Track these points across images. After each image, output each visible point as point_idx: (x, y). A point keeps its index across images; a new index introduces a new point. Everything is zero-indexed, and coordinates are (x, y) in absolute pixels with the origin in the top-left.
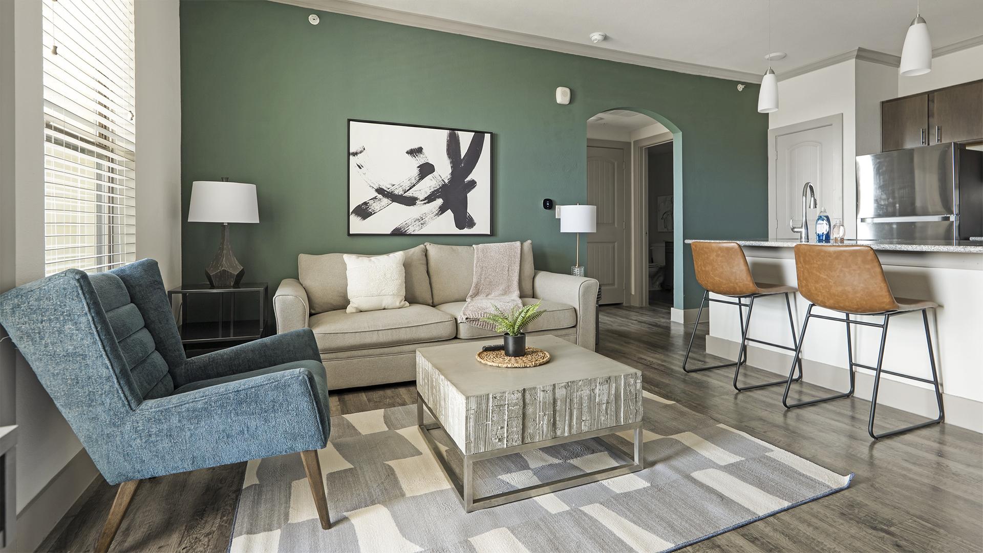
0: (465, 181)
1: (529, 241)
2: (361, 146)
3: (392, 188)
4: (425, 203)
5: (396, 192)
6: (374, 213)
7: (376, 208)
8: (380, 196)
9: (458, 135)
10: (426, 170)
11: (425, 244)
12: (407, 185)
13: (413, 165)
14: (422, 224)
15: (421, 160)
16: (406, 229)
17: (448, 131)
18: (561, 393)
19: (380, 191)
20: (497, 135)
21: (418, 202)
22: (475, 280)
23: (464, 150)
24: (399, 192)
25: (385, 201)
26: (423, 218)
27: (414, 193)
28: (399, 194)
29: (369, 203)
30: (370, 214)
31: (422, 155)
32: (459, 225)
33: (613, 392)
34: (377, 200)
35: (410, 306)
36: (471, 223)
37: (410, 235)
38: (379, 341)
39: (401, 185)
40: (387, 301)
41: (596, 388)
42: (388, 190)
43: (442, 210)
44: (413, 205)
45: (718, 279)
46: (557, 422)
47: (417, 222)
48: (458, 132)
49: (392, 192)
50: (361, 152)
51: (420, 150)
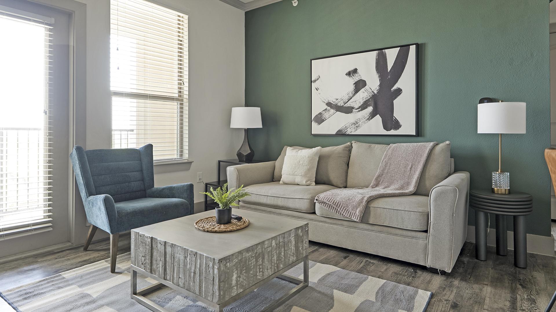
0: (392, 90)
1: (448, 142)
2: (317, 75)
3: (337, 101)
4: (359, 111)
5: (339, 104)
6: (325, 120)
7: (327, 116)
8: (329, 108)
9: (385, 54)
10: (360, 85)
11: (352, 142)
12: (346, 98)
13: (351, 82)
14: (357, 127)
15: (356, 78)
16: (346, 131)
17: (377, 51)
19: (329, 104)
21: (354, 110)
23: (390, 64)
24: (341, 104)
25: (332, 111)
26: (358, 122)
27: (351, 104)
28: (341, 105)
29: (322, 113)
30: (323, 121)
31: (357, 75)
32: (386, 128)
33: (198, 266)
34: (327, 111)
35: (315, 185)
36: (397, 125)
37: (349, 135)
39: (342, 98)
40: (298, 180)
42: (334, 103)
43: (373, 115)
44: (350, 113)
47: (353, 125)
48: (385, 50)
49: (336, 104)
50: (318, 79)
51: (355, 71)
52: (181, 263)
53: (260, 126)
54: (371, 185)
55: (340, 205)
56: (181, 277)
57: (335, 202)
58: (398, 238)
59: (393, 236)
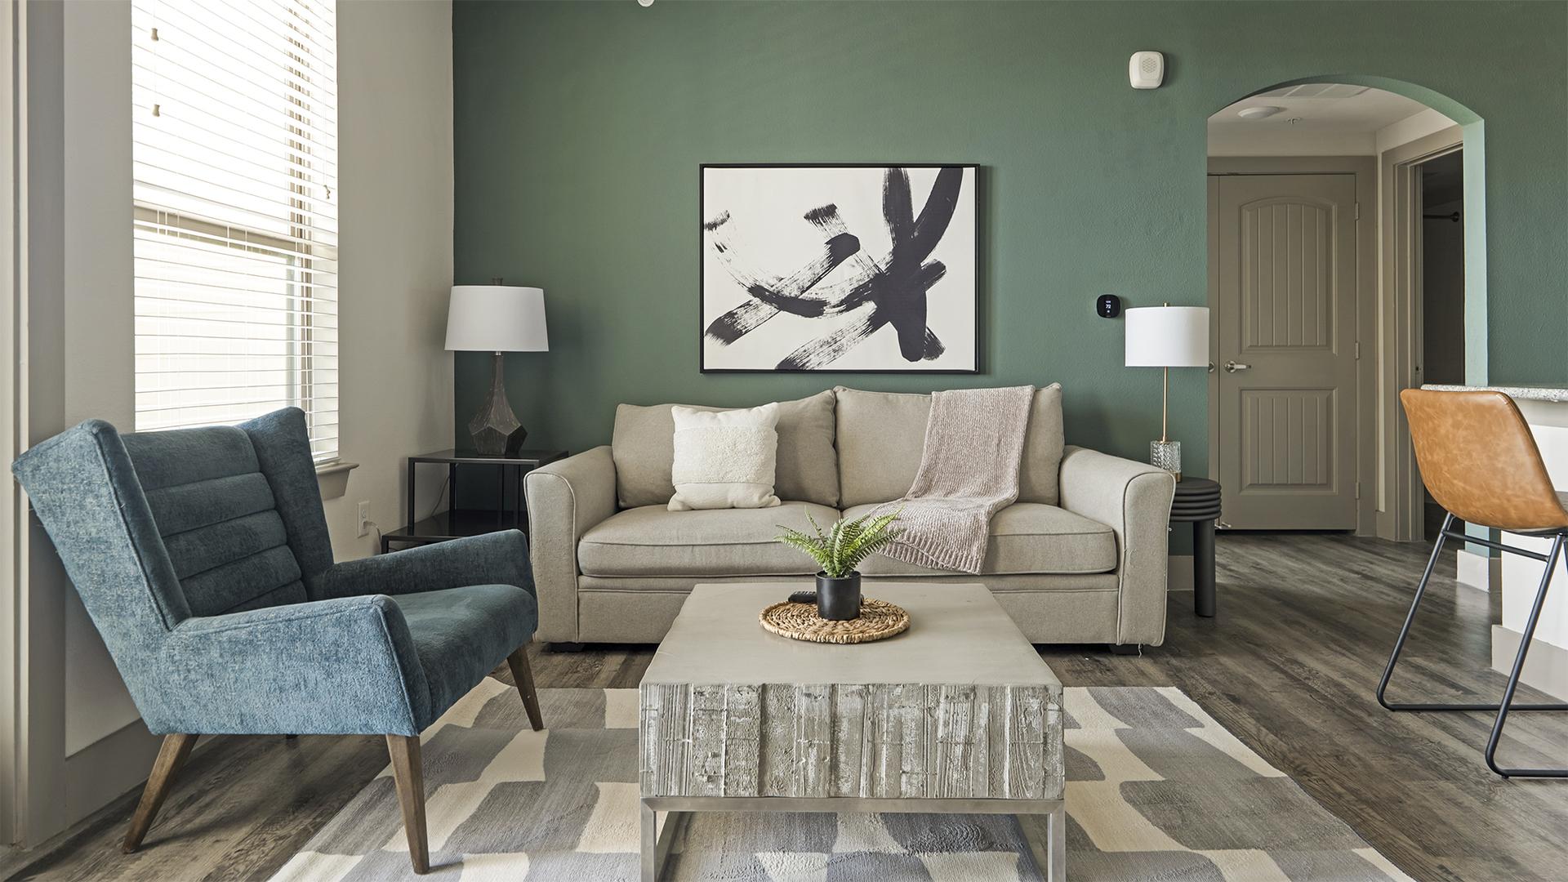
0: (922, 264)
1: (1056, 386)
2: (724, 210)
3: (779, 284)
4: (841, 312)
5: (786, 293)
6: (746, 332)
7: (750, 322)
8: (756, 301)
9: (907, 178)
10: (843, 247)
11: (836, 389)
12: (806, 277)
13: (818, 239)
14: (835, 351)
15: (833, 229)
16: (805, 361)
17: (887, 169)
18: (848, 706)
19: (756, 290)
20: (991, 168)
21: (827, 309)
22: (924, 463)
23: (918, 205)
24: (791, 291)
25: (767, 309)
26: (838, 339)
27: (820, 292)
28: (793, 295)
29: (736, 313)
30: (739, 334)
31: (834, 221)
32: (910, 353)
33: (983, 722)
34: (752, 307)
35: (781, 505)
36: (934, 349)
37: (812, 372)
38: (693, 564)
39: (796, 278)
40: (736, 494)
41: (938, 706)
42: (771, 289)
43: (875, 323)
44: (818, 316)
45: (1461, 484)
46: (842, 766)
47: (825, 347)
48: (907, 169)
49: (779, 292)
50: (723, 222)
51: (830, 211)
52: (906, 732)
53: (545, 345)
54: (912, 491)
55: (926, 542)
56: (907, 768)
57: (912, 535)
58: (1057, 595)
59: (1047, 594)
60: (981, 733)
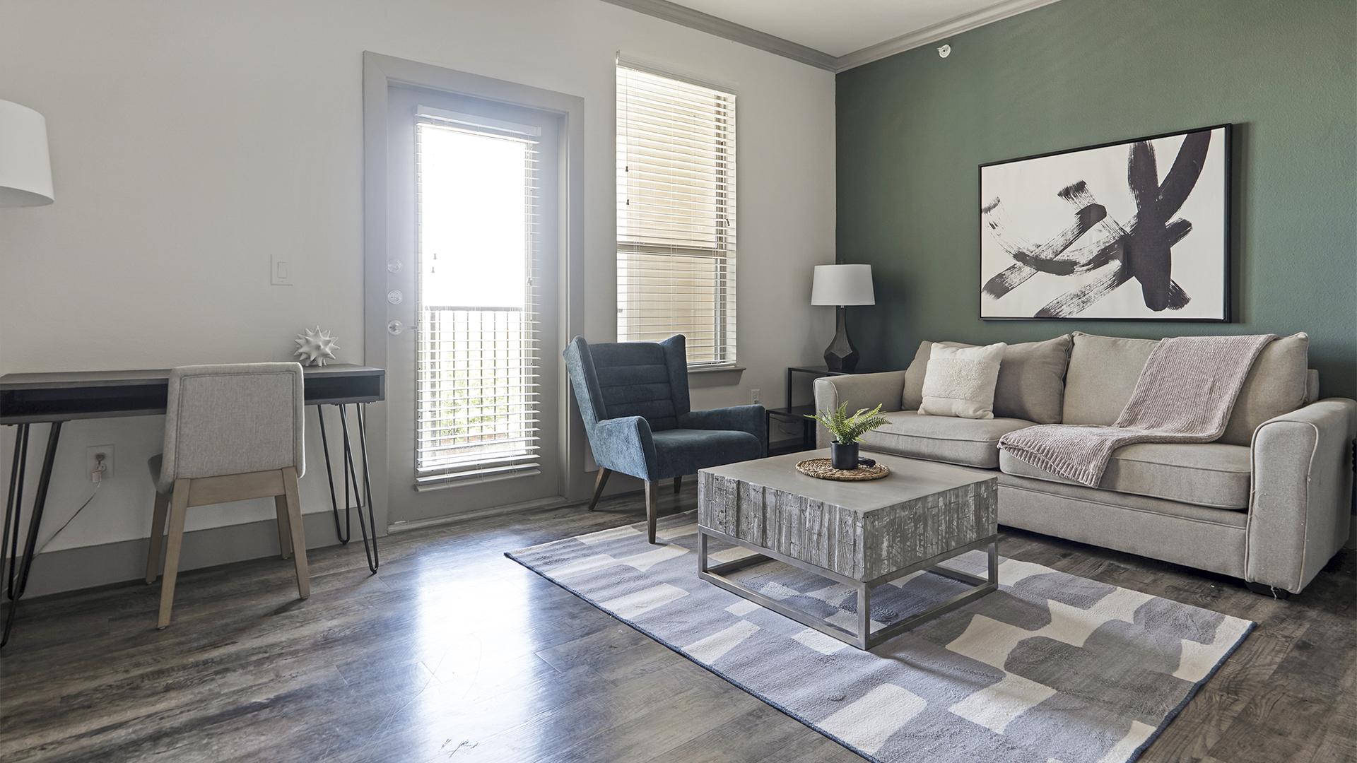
0: (1167, 224)
1: (1302, 335)
2: (995, 198)
3: (1037, 250)
4: (1089, 270)
5: (1043, 256)
6: (1012, 289)
7: (1014, 281)
8: (1020, 264)
9: (1152, 149)
10: (1091, 216)
11: (1074, 334)
12: (1060, 242)
13: (1069, 212)
14: (1083, 302)
15: (1083, 201)
16: (1058, 311)
17: (1132, 144)
18: (771, 499)
19: (1020, 256)
20: (1244, 125)
21: (1077, 268)
23: (1163, 171)
24: (1047, 255)
25: (1027, 270)
26: (1086, 292)
27: (1071, 255)
28: (1048, 258)
29: (1004, 275)
30: (1007, 290)
31: (1083, 195)
32: (1152, 304)
33: (826, 525)
34: (1016, 270)
35: (993, 419)
36: (1179, 299)
37: (1065, 320)
39: (1051, 244)
40: (957, 407)
41: (806, 510)
42: (1031, 255)
44: (1069, 274)
46: (768, 531)
47: (1074, 300)
48: (1152, 141)
49: (1037, 256)
50: (995, 206)
51: (1080, 187)
52: (793, 520)
53: (870, 301)
54: (1118, 422)
55: (1052, 455)
56: (793, 541)
57: (1042, 448)
58: (1181, 522)
60: (825, 530)
